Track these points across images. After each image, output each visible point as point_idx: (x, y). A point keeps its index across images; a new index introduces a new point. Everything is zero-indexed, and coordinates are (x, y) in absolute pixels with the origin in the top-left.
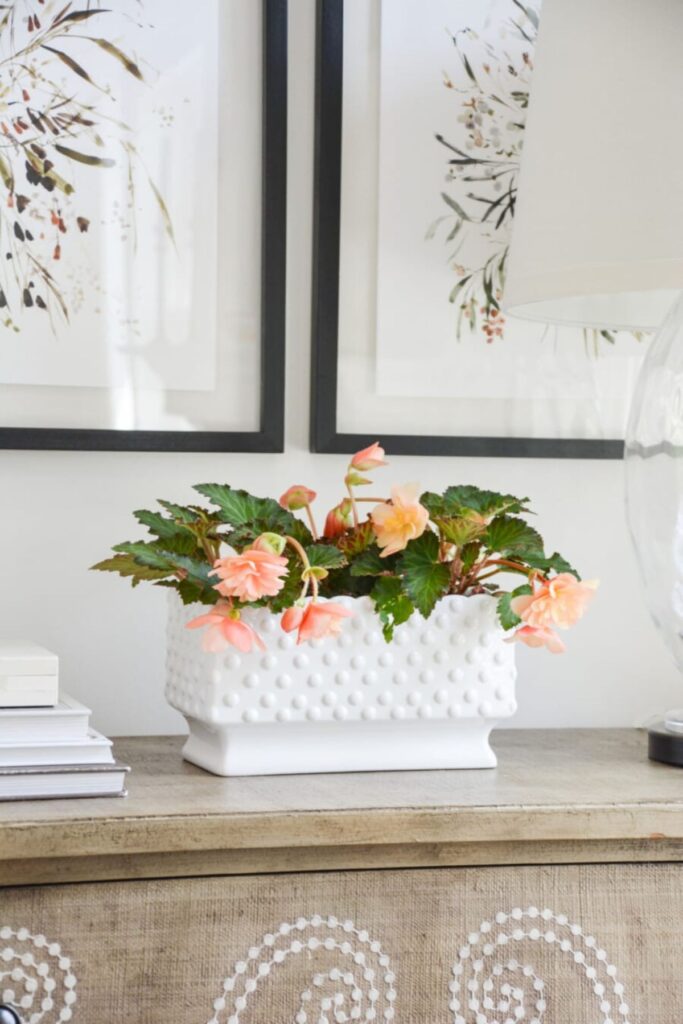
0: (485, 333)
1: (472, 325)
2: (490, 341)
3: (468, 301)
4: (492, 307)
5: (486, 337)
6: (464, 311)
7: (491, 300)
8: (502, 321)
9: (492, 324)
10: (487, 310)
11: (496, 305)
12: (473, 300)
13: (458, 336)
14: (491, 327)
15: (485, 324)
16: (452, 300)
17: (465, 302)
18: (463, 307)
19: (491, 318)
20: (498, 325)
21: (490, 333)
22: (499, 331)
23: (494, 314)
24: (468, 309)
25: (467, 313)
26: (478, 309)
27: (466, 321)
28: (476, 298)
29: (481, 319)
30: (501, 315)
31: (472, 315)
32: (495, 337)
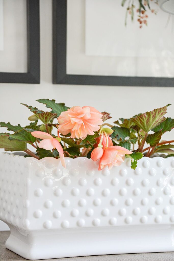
0: (138, 23)
1: (132, 18)
2: (141, 27)
3: (131, 6)
4: (142, 9)
5: (139, 25)
6: (129, 11)
7: (141, 6)
8: (147, 16)
9: (142, 18)
10: (139, 11)
11: (144, 8)
12: (133, 5)
13: (126, 24)
14: (142, 20)
15: (139, 18)
16: (122, 5)
17: (129, 6)
18: (128, 9)
19: (141, 15)
20: (145, 19)
21: (141, 23)
22: (145, 22)
23: (143, 13)
24: (130, 10)
25: (130, 12)
26: (135, 10)
27: (129, 16)
28: (134, 4)
29: (137, 15)
30: (146, 13)
31: (132, 13)
32: (143, 25)
